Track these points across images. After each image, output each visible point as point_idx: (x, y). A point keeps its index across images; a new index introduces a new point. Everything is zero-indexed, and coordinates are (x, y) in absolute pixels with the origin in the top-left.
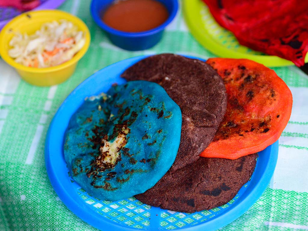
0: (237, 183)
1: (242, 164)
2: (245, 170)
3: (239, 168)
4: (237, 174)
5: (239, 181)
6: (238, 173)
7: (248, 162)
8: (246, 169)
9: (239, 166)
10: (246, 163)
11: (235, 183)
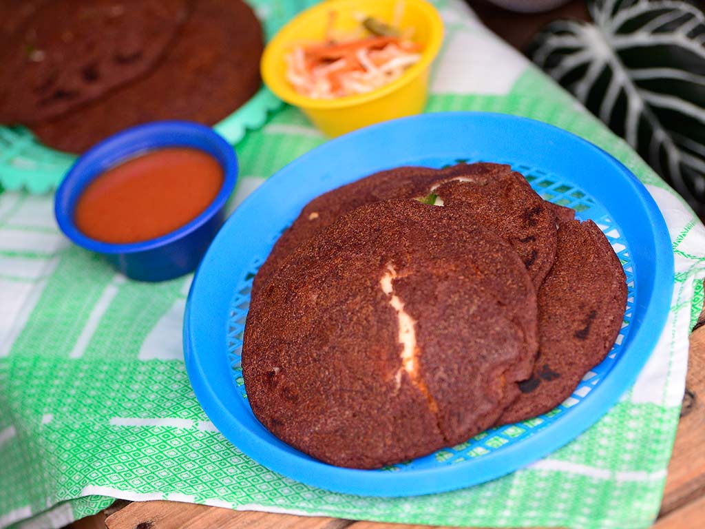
0: (575, 363)
1: (588, 325)
2: (595, 337)
3: (581, 332)
4: (576, 345)
5: (580, 358)
6: (579, 344)
7: (603, 318)
8: (597, 335)
9: (583, 328)
10: (597, 321)
11: (571, 364)
